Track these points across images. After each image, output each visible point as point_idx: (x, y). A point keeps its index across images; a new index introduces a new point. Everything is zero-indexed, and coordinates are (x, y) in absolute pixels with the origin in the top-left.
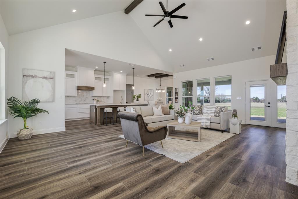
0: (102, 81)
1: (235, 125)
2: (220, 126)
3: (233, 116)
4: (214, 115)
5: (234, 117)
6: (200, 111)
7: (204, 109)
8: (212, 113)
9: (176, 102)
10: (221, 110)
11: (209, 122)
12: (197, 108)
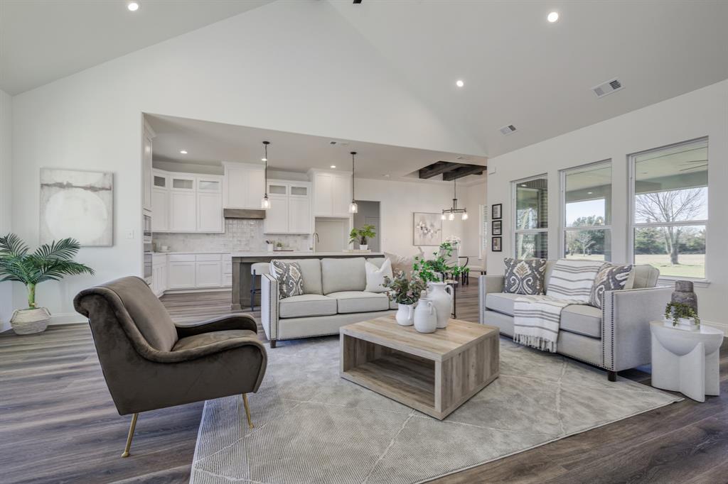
0: (287, 195)
1: (680, 353)
2: (598, 352)
3: (668, 310)
4: (587, 299)
5: (677, 316)
6: (534, 282)
7: (554, 273)
8: (582, 291)
9: (497, 248)
10: (614, 280)
11: (555, 326)
12: (522, 268)
